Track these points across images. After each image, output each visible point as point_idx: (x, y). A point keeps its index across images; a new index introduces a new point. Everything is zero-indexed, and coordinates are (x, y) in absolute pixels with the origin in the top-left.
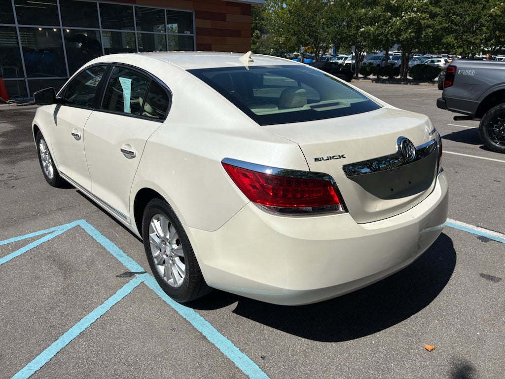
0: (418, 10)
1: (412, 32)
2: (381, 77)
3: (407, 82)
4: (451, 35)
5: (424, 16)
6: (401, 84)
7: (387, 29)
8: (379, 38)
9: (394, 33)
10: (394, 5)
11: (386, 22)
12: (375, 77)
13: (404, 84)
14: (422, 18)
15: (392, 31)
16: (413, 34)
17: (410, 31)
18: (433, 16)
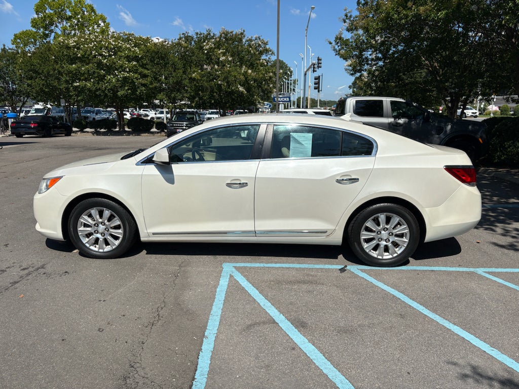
0: (130, 71)
1: (128, 89)
2: (99, 130)
3: (129, 133)
4: (162, 93)
5: (136, 76)
6: (123, 135)
7: (103, 86)
8: (97, 93)
9: (111, 89)
10: (106, 64)
11: (102, 78)
12: (93, 130)
13: (127, 135)
14: (134, 77)
15: (109, 87)
16: (130, 91)
17: (126, 88)
18: (144, 76)
